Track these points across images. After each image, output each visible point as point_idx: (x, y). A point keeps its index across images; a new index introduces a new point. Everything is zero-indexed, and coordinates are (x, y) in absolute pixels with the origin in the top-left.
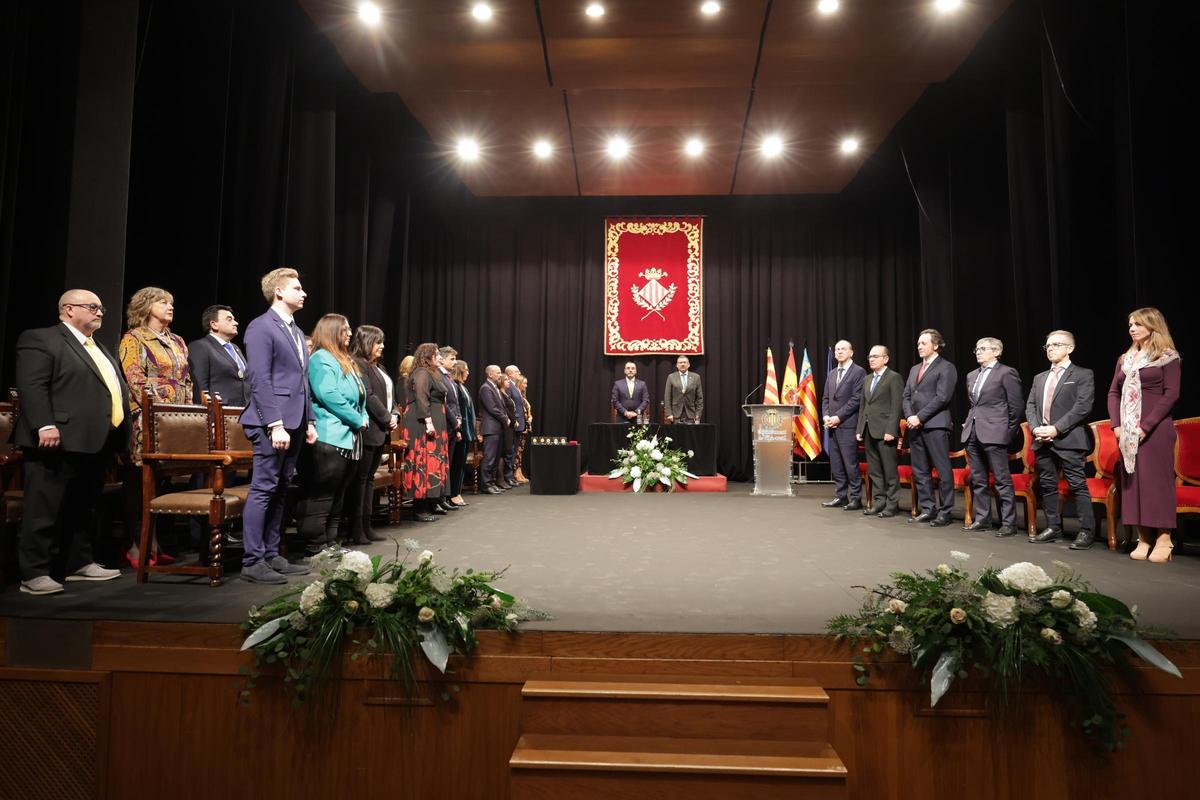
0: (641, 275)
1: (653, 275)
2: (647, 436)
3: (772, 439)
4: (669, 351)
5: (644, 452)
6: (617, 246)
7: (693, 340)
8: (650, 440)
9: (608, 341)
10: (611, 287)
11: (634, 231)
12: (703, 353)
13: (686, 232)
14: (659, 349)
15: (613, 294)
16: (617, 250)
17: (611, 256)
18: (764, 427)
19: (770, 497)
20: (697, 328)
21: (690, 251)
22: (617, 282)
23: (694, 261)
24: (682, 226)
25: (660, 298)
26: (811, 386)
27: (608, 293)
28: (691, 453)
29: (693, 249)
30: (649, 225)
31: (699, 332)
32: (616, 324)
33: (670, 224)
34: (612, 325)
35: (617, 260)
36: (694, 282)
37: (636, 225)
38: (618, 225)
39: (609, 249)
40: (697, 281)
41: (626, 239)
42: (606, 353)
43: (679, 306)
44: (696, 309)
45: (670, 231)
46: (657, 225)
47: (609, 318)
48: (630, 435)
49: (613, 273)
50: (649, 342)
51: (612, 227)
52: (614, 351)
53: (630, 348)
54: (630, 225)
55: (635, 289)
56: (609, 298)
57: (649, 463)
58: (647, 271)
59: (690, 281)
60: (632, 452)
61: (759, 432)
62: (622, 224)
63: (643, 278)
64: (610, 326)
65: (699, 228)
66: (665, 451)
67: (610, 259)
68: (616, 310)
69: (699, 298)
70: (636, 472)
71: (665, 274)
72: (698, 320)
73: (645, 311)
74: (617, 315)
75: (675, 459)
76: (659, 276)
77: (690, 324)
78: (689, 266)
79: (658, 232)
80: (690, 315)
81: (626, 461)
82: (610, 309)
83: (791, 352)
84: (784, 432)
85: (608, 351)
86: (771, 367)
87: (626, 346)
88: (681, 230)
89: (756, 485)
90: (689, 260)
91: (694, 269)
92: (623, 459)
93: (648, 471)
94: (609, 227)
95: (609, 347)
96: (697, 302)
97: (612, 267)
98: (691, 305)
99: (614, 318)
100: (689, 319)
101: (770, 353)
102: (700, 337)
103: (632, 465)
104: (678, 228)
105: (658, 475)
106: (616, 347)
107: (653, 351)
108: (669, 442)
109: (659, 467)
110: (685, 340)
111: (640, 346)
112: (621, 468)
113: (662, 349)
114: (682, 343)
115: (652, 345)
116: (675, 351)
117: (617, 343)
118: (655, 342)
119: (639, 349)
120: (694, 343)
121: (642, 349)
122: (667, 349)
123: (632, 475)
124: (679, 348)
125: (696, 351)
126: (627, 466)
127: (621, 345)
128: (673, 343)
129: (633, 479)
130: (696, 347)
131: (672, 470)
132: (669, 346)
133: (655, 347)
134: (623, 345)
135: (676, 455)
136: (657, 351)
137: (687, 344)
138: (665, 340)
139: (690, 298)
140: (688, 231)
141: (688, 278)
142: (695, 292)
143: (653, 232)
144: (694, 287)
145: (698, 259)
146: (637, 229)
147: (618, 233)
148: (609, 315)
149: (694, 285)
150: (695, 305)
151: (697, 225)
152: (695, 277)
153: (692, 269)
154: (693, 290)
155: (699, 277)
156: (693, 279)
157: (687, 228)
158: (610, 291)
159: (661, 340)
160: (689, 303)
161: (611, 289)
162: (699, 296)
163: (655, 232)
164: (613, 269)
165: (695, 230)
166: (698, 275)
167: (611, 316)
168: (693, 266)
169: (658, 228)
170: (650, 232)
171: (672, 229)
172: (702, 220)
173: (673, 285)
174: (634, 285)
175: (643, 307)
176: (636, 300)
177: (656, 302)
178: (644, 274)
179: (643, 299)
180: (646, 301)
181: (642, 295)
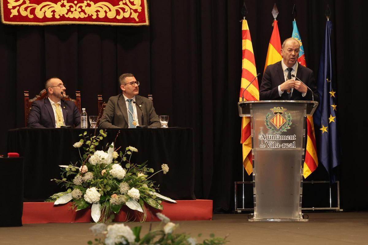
2: (103, 147)
3: (277, 146)
4: (98, 19)
7: (132, 3)
8: (106, 150)
9: (6, 2)
12: (147, 23)
14: (82, 15)
18: (266, 131)
28: (165, 168)
42: (4, 22)
48: (78, 145)
50: (68, 5)
52: (15, 18)
53: (40, 15)
57: (110, 182)
60: (85, 168)
61: (260, 137)
66: (128, 166)
70: (93, 194)
75: (141, 175)
81: (76, 181)
83: (275, 24)
84: (292, 138)
85: (7, 18)
86: (248, 45)
87: (33, 11)
89: (256, 208)
93: (109, 194)
95: (7, 11)
101: (245, 26)
103: (86, 185)
105: (123, 198)
106: (18, 11)
107: (74, 19)
108: (134, 153)
109: (124, 187)
110: (121, 3)
111: (54, 11)
112: (69, 190)
113: (86, 16)
114: (117, 7)
115: (72, 9)
116: (106, 19)
117: (20, 6)
118: (76, 5)
119: (54, 15)
120: (134, 7)
121: (57, 17)
122: (94, 17)
123: (87, 199)
124: (111, 15)
125: (137, 20)
126: (79, 187)
127: (26, 9)
128: (103, 6)
129: (89, 206)
130: (137, 14)
131: (141, 192)
132: (97, 11)
133: (77, 13)
134: (29, 9)
135: (141, 171)
136: (80, 19)
137: (123, 10)
138: (92, 3)
159: (85, 2)
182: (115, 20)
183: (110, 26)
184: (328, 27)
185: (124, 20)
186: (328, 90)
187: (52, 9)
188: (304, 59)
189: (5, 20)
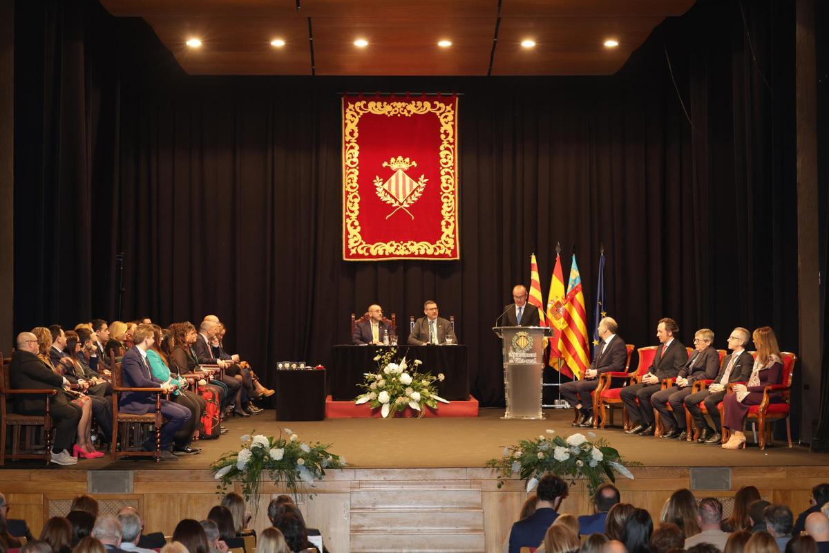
0: (385, 164)
1: (400, 164)
2: (396, 360)
3: (523, 361)
4: (419, 255)
5: (393, 375)
6: (356, 130)
7: (447, 242)
8: (399, 363)
9: (347, 244)
10: (351, 179)
11: (377, 112)
12: (458, 258)
13: (438, 113)
14: (407, 253)
15: (352, 188)
16: (356, 135)
17: (349, 142)
18: (514, 350)
19: (520, 420)
20: (451, 228)
21: (443, 137)
22: (357, 173)
23: (447, 149)
24: (433, 106)
25: (408, 193)
26: (579, 297)
27: (346, 187)
28: (442, 377)
29: (447, 135)
30: (395, 104)
31: (454, 233)
32: (357, 223)
33: (419, 103)
34: (352, 224)
35: (357, 147)
36: (448, 173)
37: (379, 104)
38: (358, 104)
39: (347, 133)
40: (452, 172)
41: (367, 122)
42: (345, 259)
43: (430, 202)
44: (449, 206)
45: (419, 113)
46: (404, 104)
47: (348, 217)
48: (377, 358)
49: (352, 163)
50: (395, 245)
51: (351, 106)
52: (354, 256)
53: (373, 252)
54: (372, 104)
55: (378, 182)
56: (347, 193)
57: (398, 387)
58: (393, 160)
59: (443, 172)
60: (379, 376)
61: (510, 355)
62: (362, 104)
63: (388, 168)
64: (349, 226)
65: (453, 108)
66: (415, 375)
67: (348, 146)
68: (356, 208)
69: (453, 192)
70: (384, 397)
72: (452, 219)
73: (390, 208)
74: (357, 213)
75: (425, 382)
76: (406, 167)
77: (443, 223)
78: (442, 154)
79: (405, 113)
80: (443, 212)
81: (373, 386)
82: (349, 205)
83: (558, 258)
84: (536, 355)
85: (348, 256)
86: (535, 276)
87: (368, 250)
88: (432, 111)
89: (507, 409)
90: (442, 148)
91: (448, 158)
92: (370, 383)
93: (397, 396)
94: (346, 106)
95: (348, 251)
96: (451, 197)
97: (351, 155)
98: (445, 200)
99: (354, 216)
100: (442, 218)
101: (534, 261)
102: (455, 239)
103: (379, 390)
104: (429, 109)
105: (407, 400)
106: (356, 250)
107: (400, 256)
108: (419, 365)
109: (409, 391)
110: (438, 242)
111: (384, 250)
112: (368, 393)
113: (410, 253)
114: (434, 246)
115: (399, 248)
116: (425, 255)
117: (358, 246)
118: (402, 244)
119: (384, 253)
120: (448, 246)
121: (387, 254)
122: (416, 254)
123: (380, 400)
124: (430, 252)
125: (450, 255)
126: (374, 391)
127: (362, 249)
128: (424, 246)
129: (381, 405)
130: (450, 251)
131: (421, 395)
132: (419, 249)
133: (403, 250)
134: (365, 249)
135: (426, 379)
136: (405, 256)
137: (439, 247)
138: (415, 243)
139: (444, 193)
140: (441, 112)
141: (441, 168)
142: (448, 185)
143: (399, 113)
144: (448, 179)
145: (453, 146)
146: (380, 109)
147: (358, 113)
148: (348, 213)
149: (448, 177)
150: (449, 201)
151: (451, 105)
152: (449, 168)
153: (446, 158)
154: (447, 183)
155: (453, 168)
156: (447, 170)
157: (440, 109)
158: (348, 183)
159: (410, 243)
160: (442, 197)
161: (350, 181)
162: (453, 189)
163: (402, 113)
164: (353, 157)
165: (449, 111)
166: (452, 165)
167: (350, 214)
168: (447, 155)
169: (405, 108)
170: (396, 113)
171: (421, 110)
172: (457, 99)
173: (423, 176)
174: (377, 177)
175: (388, 202)
176: (379, 195)
177: (404, 198)
178: (389, 163)
179: (388, 193)
180: (391, 196)
181: (387, 189)
182: (433, 256)
183: (428, 261)
184: (602, 261)
185: (440, 255)
186: (600, 311)
187: (383, 248)
188: (580, 286)
189: (346, 257)
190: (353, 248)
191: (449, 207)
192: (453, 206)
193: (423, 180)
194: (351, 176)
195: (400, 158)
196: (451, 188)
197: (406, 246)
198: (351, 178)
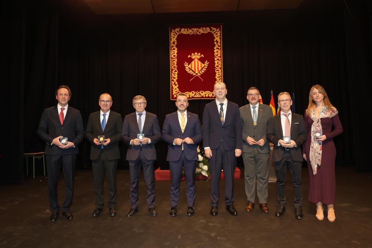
0: (189, 56)
1: (196, 56)
4: (206, 97)
6: (176, 41)
9: (172, 93)
11: (185, 33)
15: (174, 67)
16: (176, 43)
21: (215, 43)
22: (176, 60)
23: (218, 48)
24: (211, 29)
25: (200, 69)
27: (172, 67)
29: (217, 42)
30: (193, 29)
32: (176, 83)
33: (204, 29)
35: (176, 49)
36: (218, 60)
37: (186, 29)
38: (176, 30)
39: (172, 43)
40: (220, 59)
41: (180, 38)
42: (171, 99)
45: (204, 33)
46: (197, 29)
47: (173, 80)
49: (174, 56)
50: (194, 93)
51: (173, 31)
54: (183, 30)
55: (186, 65)
56: (172, 70)
58: (193, 54)
59: (216, 59)
62: (178, 30)
63: (190, 58)
64: (173, 84)
65: (220, 30)
67: (172, 48)
68: (176, 76)
69: (221, 68)
71: (202, 56)
73: (192, 76)
74: (177, 78)
76: (199, 57)
78: (215, 51)
79: (198, 33)
80: (216, 77)
82: (173, 75)
83: (272, 96)
85: (173, 98)
88: (210, 31)
90: (215, 48)
91: (218, 53)
94: (171, 31)
95: (173, 96)
96: (220, 70)
99: (175, 80)
100: (216, 80)
105: (200, 170)
107: (197, 98)
109: (201, 165)
111: (189, 95)
113: (201, 96)
115: (196, 94)
116: (209, 97)
117: (177, 94)
118: (197, 92)
121: (191, 97)
122: (204, 97)
128: (207, 93)
132: (205, 94)
133: (198, 95)
136: (199, 98)
138: (203, 92)
139: (216, 68)
140: (214, 32)
141: (215, 57)
142: (218, 65)
143: (195, 33)
144: (218, 62)
145: (220, 47)
146: (187, 32)
147: (177, 34)
148: (173, 79)
149: (218, 61)
150: (219, 72)
151: (219, 29)
152: (218, 57)
153: (217, 52)
154: (218, 64)
155: (221, 57)
156: (218, 58)
157: (214, 31)
158: (173, 65)
159: (201, 91)
160: (216, 71)
161: (173, 64)
162: (221, 67)
163: (197, 33)
164: (174, 53)
165: (218, 32)
166: (220, 55)
167: (174, 79)
168: (217, 51)
169: (198, 31)
170: (194, 33)
171: (205, 31)
172: (222, 26)
173: (207, 61)
174: (186, 62)
175: (191, 74)
176: (187, 70)
177: (198, 71)
178: (191, 56)
179: (191, 69)
180: (192, 70)
181: (190, 67)
183: (210, 100)
190: (175, 94)
191: (219, 75)
192: (221, 74)
193: (207, 63)
194: (174, 62)
195: (196, 53)
196: (220, 66)
197: (199, 93)
198: (173, 63)
